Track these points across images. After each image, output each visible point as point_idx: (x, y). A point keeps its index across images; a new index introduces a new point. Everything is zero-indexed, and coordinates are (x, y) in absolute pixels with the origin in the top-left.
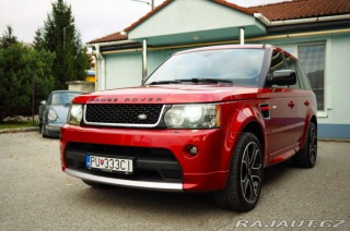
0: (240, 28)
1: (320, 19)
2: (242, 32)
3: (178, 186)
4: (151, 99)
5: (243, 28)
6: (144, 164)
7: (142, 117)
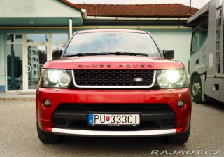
0: (69, 18)
1: (119, 18)
2: (71, 21)
3: (174, 131)
4: (143, 66)
5: (72, 18)
7: (139, 80)
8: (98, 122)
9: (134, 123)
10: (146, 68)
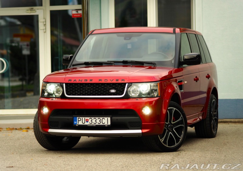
3: (140, 131)
4: (117, 80)
6: (117, 120)
8: (80, 123)
9: (106, 124)
10: (120, 82)
